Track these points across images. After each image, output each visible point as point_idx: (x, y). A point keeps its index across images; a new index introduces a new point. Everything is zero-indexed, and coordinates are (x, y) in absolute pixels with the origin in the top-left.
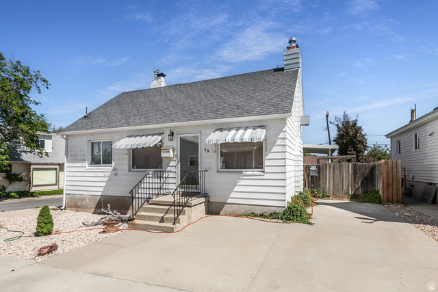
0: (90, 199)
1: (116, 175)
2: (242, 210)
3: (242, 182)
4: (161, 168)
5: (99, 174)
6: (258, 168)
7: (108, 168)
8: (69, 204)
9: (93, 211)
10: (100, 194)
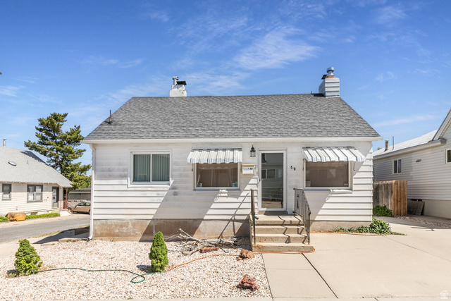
0: (134, 225)
1: (175, 194)
2: (330, 226)
3: (331, 200)
4: (236, 185)
5: (148, 194)
6: (344, 186)
7: (163, 187)
8: (98, 232)
9: (139, 238)
10: (151, 217)
